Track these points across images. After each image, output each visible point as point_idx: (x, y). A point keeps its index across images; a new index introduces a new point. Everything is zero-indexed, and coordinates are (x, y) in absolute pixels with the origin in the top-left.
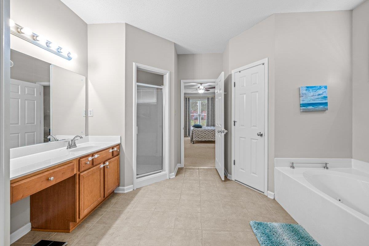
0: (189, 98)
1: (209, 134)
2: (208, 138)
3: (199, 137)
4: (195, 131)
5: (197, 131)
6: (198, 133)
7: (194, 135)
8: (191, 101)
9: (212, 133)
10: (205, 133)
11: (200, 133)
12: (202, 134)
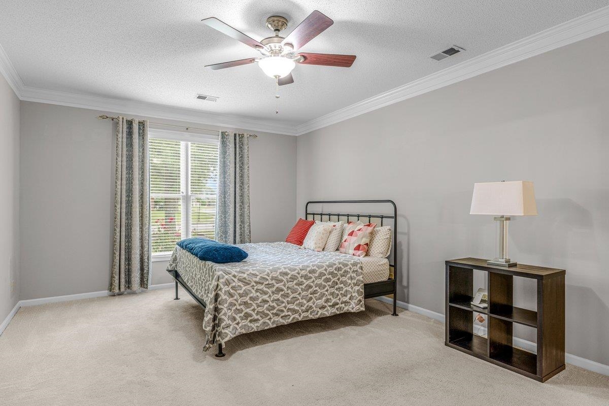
0: (142, 124)
1: (294, 291)
2: (289, 310)
3: (247, 315)
4: (227, 283)
5: (236, 283)
6: (246, 294)
7: (224, 308)
8: (150, 135)
9: (306, 283)
10: (279, 290)
11: (254, 294)
12: (265, 293)
